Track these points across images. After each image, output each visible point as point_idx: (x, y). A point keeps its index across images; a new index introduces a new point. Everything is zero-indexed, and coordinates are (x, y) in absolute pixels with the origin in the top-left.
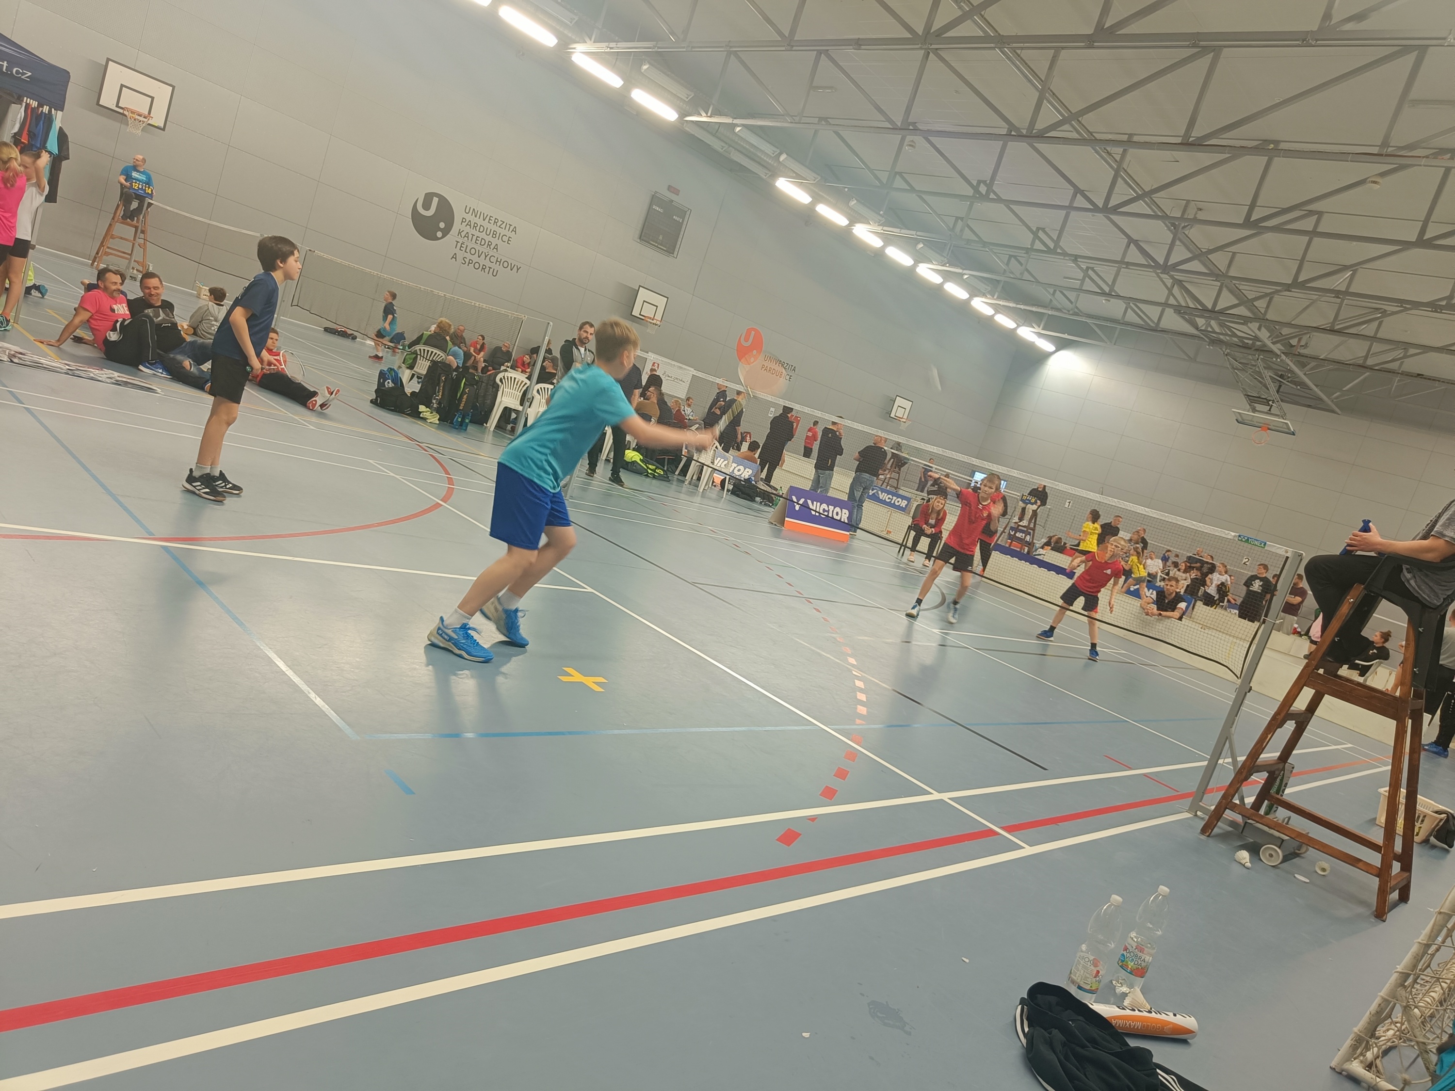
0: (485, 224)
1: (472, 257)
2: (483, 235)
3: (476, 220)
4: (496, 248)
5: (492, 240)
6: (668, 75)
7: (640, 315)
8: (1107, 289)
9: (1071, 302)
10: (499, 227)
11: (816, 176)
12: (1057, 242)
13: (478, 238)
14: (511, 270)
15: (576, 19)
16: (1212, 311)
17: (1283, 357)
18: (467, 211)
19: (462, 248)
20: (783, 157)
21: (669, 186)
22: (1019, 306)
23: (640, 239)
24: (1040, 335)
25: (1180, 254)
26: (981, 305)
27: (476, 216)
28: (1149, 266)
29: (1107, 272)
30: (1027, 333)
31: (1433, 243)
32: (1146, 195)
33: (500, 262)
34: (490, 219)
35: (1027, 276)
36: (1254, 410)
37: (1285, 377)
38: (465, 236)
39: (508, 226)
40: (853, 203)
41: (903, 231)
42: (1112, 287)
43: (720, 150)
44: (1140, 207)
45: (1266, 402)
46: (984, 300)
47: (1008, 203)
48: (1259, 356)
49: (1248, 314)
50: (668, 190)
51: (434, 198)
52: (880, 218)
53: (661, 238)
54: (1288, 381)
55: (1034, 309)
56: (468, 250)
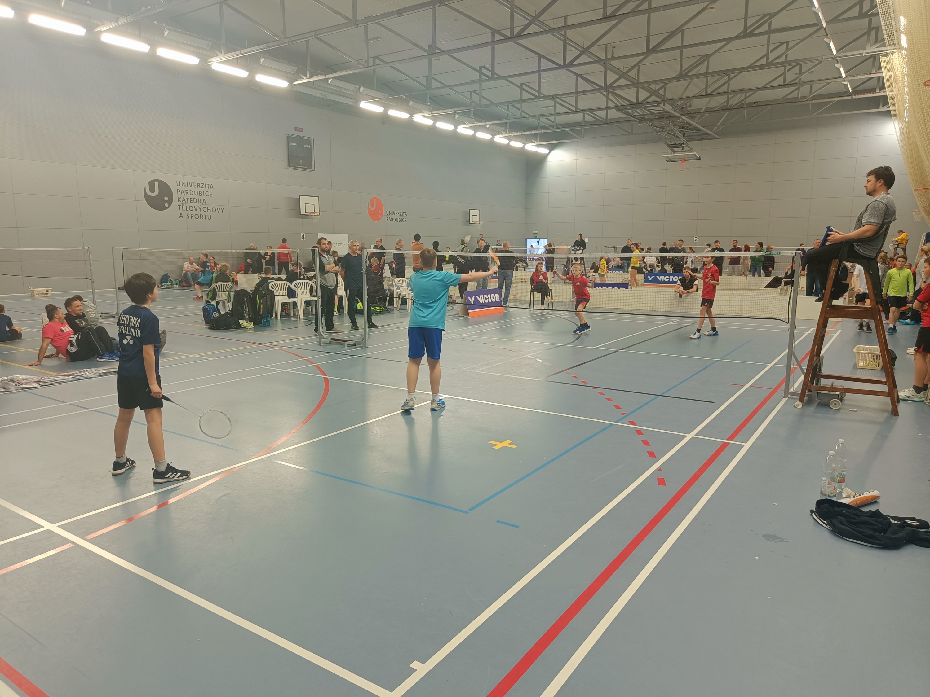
0: (192, 189)
1: (192, 212)
2: (193, 196)
3: (186, 188)
4: (204, 201)
5: (200, 197)
6: (277, 61)
7: (306, 213)
8: (574, 109)
9: (553, 122)
10: (202, 188)
11: (384, 94)
12: (539, 91)
13: (191, 199)
14: (219, 212)
15: (211, 43)
16: (638, 104)
17: (683, 117)
18: (179, 185)
19: (184, 209)
20: (362, 89)
21: (295, 128)
22: (523, 133)
23: (289, 166)
24: (538, 146)
25: (612, 77)
26: (500, 139)
27: (185, 186)
28: (596, 90)
29: (571, 100)
30: (531, 147)
31: (753, 33)
32: (585, 51)
33: (210, 209)
34: (194, 185)
35: (524, 115)
36: (674, 152)
37: (686, 128)
38: (183, 201)
39: (207, 185)
40: (411, 103)
41: (444, 111)
42: (576, 106)
43: (320, 96)
44: (584, 58)
45: (680, 145)
46: (501, 136)
47: (506, 78)
48: (669, 121)
49: (657, 99)
50: (295, 130)
51: (155, 183)
52: (429, 107)
53: (301, 162)
54: (688, 130)
55: (532, 132)
56: (188, 209)
